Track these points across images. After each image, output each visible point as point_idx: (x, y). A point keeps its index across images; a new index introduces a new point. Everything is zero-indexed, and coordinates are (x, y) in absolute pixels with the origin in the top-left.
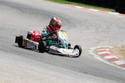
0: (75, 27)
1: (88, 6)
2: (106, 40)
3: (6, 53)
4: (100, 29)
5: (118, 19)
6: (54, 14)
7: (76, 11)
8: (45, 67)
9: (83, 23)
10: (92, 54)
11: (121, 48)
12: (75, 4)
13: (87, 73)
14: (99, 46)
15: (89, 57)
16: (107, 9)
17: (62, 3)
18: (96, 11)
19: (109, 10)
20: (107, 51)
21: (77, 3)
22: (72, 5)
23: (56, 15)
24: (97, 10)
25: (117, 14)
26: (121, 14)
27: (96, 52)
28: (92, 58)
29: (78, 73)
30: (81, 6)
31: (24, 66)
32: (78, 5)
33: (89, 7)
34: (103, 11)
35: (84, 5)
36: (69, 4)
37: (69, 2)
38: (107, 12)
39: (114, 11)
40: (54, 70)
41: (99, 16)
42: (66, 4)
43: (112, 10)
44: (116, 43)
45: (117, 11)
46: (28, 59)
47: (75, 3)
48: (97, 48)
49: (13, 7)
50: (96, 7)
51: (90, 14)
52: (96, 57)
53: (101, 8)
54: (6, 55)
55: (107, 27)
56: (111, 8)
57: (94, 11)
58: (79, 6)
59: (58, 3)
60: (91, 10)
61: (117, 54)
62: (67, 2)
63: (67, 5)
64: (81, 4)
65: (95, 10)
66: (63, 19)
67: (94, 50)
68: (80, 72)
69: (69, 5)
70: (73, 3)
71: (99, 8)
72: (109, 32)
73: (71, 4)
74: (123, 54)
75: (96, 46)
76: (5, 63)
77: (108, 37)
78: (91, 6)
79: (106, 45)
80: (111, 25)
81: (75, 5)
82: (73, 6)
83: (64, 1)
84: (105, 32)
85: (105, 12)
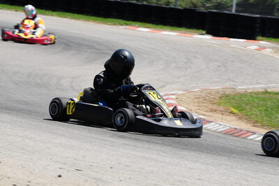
1: (160, 26)
4: (174, 64)
5: (208, 46)
7: (137, 37)
9: (144, 56)
11: (199, 93)
12: (137, 24)
16: (191, 30)
17: (114, 24)
18: (172, 35)
19: (196, 33)
20: (172, 99)
21: (142, 23)
22: (132, 27)
24: (175, 34)
25: (209, 37)
26: (214, 38)
30: (148, 28)
32: (142, 27)
34: (185, 33)
35: (154, 26)
36: (127, 25)
38: (192, 35)
39: (204, 32)
42: (122, 25)
43: (201, 31)
45: (208, 33)
50: (172, 28)
51: (162, 40)
55: (186, 61)
56: (199, 29)
57: (169, 35)
58: (145, 27)
59: (109, 25)
60: (164, 33)
62: (123, 22)
63: (123, 27)
65: (171, 33)
69: (127, 27)
70: (133, 23)
71: (179, 29)
72: (187, 69)
73: (131, 25)
74: (199, 102)
77: (184, 76)
78: (165, 27)
79: (175, 90)
80: (195, 57)
81: (138, 27)
82: (134, 28)
84: (180, 68)
85: (188, 35)
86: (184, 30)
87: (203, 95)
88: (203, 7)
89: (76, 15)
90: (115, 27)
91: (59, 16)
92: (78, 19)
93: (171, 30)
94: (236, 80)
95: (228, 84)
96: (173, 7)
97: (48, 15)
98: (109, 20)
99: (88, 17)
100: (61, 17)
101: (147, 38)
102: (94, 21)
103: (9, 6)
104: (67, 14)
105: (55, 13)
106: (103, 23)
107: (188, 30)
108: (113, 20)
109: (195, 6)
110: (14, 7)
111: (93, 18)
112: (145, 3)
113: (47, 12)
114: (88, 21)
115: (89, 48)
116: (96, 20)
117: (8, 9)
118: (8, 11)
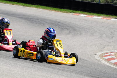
0: (81, 34)
1: (91, 13)
2: (110, 45)
3: (18, 61)
4: (104, 35)
7: (80, 19)
8: (55, 73)
9: (88, 30)
10: (98, 59)
14: (104, 51)
15: (96, 61)
16: (109, 16)
17: (67, 12)
18: (99, 19)
19: (112, 17)
20: (113, 55)
21: (81, 12)
22: (76, 14)
23: (62, 23)
27: (102, 56)
28: (99, 63)
31: (36, 73)
32: (82, 14)
33: (92, 15)
34: (106, 17)
35: (88, 13)
36: (74, 12)
37: (74, 11)
38: (110, 19)
39: (116, 17)
40: (64, 76)
41: (102, 22)
42: (71, 13)
46: (39, 67)
47: (79, 12)
48: (102, 53)
49: (22, 18)
50: (99, 15)
51: (94, 21)
52: (102, 62)
53: (104, 15)
54: (18, 63)
55: (110, 33)
56: (113, 15)
57: (97, 18)
58: (84, 14)
59: (64, 12)
60: (95, 17)
62: (72, 11)
63: (72, 14)
64: (85, 13)
66: (69, 27)
67: (100, 55)
68: (89, 76)
69: (73, 14)
71: (102, 15)
72: (112, 38)
73: (76, 13)
75: (102, 51)
76: (18, 71)
77: (113, 42)
80: (115, 31)
81: (80, 14)
82: (78, 14)
84: (109, 37)
88: (112, 3)
89: (45, 7)
90: (67, 14)
91: (36, 7)
92: (47, 9)
97: (30, 7)
99: (52, 8)
101: (86, 20)
102: (55, 10)
103: (9, 2)
104: (40, 6)
105: (34, 6)
106: (61, 12)
108: (65, 10)
109: (108, 2)
110: (11, 2)
111: (55, 8)
113: (30, 5)
114: (52, 10)
115: (57, 26)
117: (8, 3)
118: (9, 5)
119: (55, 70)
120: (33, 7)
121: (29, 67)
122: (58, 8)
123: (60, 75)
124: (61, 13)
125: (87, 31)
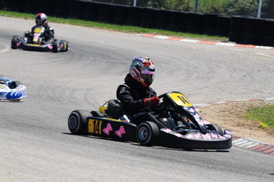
1: (179, 33)
2: (200, 94)
4: (195, 74)
5: (232, 55)
6: (113, 52)
7: (155, 45)
8: (65, 150)
9: (164, 65)
11: (224, 106)
12: (156, 31)
13: (144, 155)
16: (213, 37)
17: (131, 32)
18: (193, 43)
19: (218, 40)
21: (159, 31)
22: (149, 35)
24: (196, 41)
25: (232, 44)
26: (238, 45)
29: (126, 157)
30: (167, 35)
32: (160, 34)
33: (183, 36)
34: (206, 41)
35: (172, 33)
36: (145, 32)
37: (145, 29)
38: (214, 43)
39: (227, 39)
40: (80, 154)
41: (198, 50)
42: (138, 32)
43: (224, 38)
44: (219, 97)
45: (231, 40)
46: (35, 138)
50: (192, 35)
51: (181, 48)
55: (207, 70)
56: (222, 36)
57: (190, 43)
58: (163, 35)
59: (125, 32)
60: (184, 40)
61: (213, 118)
62: (141, 29)
63: (140, 35)
64: (167, 32)
65: (192, 41)
69: (144, 34)
70: (151, 30)
71: (200, 36)
72: (210, 79)
73: (148, 32)
74: (224, 116)
77: (207, 87)
78: (184, 34)
79: (197, 103)
80: (218, 66)
81: (156, 34)
82: (152, 35)
83: (136, 28)
84: (202, 78)
85: (209, 43)
86: (205, 37)
87: (229, 107)
88: (225, 12)
89: (89, 22)
90: (131, 34)
91: (71, 24)
92: (92, 27)
93: (192, 38)
94: (264, 91)
95: (255, 96)
96: (192, 12)
97: (59, 22)
98: (124, 27)
99: (102, 24)
100: (75, 25)
101: (166, 47)
102: (108, 28)
103: (18, 14)
104: (80, 21)
105: (66, 20)
106: (119, 31)
107: (209, 37)
110: (22, 14)
111: (109, 25)
112: (163, 9)
113: (59, 19)
114: (102, 28)
115: (104, 58)
116: (111, 27)
117: (17, 17)
118: (17, 19)
119: (66, 145)
120: (64, 23)
121: (14, 140)
122: (114, 24)
123: (74, 153)
124: (119, 33)
125: (163, 68)
